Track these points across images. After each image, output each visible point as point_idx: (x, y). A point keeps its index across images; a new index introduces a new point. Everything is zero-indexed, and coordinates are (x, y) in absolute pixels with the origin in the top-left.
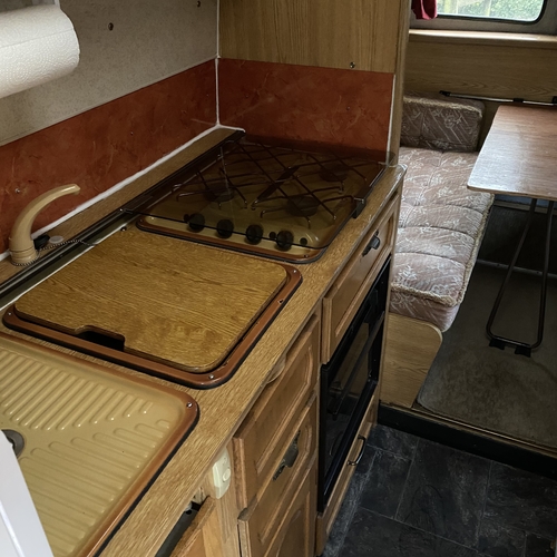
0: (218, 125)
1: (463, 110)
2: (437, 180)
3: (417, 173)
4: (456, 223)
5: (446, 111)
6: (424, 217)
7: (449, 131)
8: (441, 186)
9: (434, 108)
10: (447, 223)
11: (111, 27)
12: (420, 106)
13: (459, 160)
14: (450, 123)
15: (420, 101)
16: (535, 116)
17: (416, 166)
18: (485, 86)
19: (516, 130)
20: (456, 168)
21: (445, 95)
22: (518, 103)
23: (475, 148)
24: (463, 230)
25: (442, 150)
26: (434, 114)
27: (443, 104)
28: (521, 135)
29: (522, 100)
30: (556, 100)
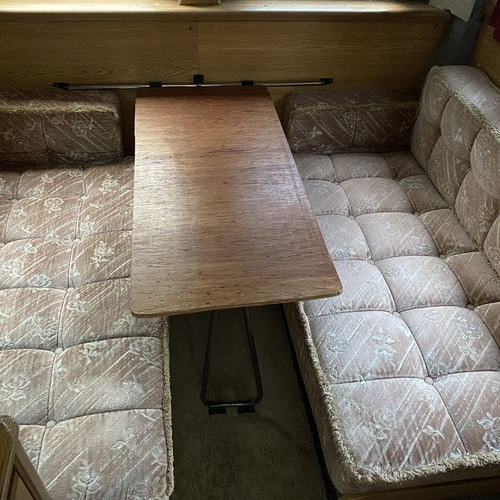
1: (92, 114)
2: (87, 227)
3: (59, 221)
5: (70, 116)
6: (85, 321)
9: (53, 115)
12: (36, 116)
13: (108, 181)
14: (82, 130)
15: (31, 107)
17: (54, 206)
18: (110, 72)
20: (107, 197)
21: (63, 89)
22: (156, 91)
26: (56, 122)
27: (64, 108)
29: (160, 84)
30: (198, 79)
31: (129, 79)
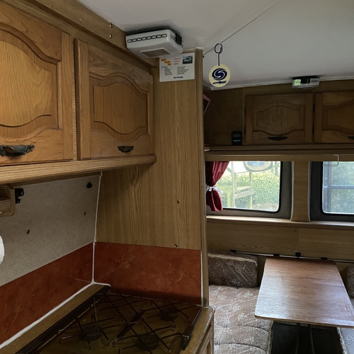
0: (93, 282)
1: (245, 262)
2: (236, 308)
3: (223, 303)
4: (252, 339)
5: (235, 262)
6: (231, 336)
7: (239, 274)
8: (239, 312)
9: (228, 260)
10: (246, 341)
11: (28, 232)
12: (220, 259)
13: (248, 294)
14: (239, 270)
15: (219, 256)
16: (288, 265)
17: (222, 298)
18: (256, 247)
19: (279, 275)
20: (247, 299)
21: (234, 252)
22: (276, 257)
23: (257, 285)
24: (258, 345)
25: (237, 286)
26: (229, 264)
27: (233, 258)
28: (282, 277)
29: (279, 255)
30: (298, 254)
31: (264, 252)
